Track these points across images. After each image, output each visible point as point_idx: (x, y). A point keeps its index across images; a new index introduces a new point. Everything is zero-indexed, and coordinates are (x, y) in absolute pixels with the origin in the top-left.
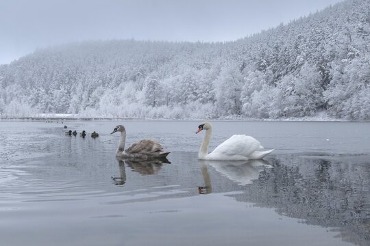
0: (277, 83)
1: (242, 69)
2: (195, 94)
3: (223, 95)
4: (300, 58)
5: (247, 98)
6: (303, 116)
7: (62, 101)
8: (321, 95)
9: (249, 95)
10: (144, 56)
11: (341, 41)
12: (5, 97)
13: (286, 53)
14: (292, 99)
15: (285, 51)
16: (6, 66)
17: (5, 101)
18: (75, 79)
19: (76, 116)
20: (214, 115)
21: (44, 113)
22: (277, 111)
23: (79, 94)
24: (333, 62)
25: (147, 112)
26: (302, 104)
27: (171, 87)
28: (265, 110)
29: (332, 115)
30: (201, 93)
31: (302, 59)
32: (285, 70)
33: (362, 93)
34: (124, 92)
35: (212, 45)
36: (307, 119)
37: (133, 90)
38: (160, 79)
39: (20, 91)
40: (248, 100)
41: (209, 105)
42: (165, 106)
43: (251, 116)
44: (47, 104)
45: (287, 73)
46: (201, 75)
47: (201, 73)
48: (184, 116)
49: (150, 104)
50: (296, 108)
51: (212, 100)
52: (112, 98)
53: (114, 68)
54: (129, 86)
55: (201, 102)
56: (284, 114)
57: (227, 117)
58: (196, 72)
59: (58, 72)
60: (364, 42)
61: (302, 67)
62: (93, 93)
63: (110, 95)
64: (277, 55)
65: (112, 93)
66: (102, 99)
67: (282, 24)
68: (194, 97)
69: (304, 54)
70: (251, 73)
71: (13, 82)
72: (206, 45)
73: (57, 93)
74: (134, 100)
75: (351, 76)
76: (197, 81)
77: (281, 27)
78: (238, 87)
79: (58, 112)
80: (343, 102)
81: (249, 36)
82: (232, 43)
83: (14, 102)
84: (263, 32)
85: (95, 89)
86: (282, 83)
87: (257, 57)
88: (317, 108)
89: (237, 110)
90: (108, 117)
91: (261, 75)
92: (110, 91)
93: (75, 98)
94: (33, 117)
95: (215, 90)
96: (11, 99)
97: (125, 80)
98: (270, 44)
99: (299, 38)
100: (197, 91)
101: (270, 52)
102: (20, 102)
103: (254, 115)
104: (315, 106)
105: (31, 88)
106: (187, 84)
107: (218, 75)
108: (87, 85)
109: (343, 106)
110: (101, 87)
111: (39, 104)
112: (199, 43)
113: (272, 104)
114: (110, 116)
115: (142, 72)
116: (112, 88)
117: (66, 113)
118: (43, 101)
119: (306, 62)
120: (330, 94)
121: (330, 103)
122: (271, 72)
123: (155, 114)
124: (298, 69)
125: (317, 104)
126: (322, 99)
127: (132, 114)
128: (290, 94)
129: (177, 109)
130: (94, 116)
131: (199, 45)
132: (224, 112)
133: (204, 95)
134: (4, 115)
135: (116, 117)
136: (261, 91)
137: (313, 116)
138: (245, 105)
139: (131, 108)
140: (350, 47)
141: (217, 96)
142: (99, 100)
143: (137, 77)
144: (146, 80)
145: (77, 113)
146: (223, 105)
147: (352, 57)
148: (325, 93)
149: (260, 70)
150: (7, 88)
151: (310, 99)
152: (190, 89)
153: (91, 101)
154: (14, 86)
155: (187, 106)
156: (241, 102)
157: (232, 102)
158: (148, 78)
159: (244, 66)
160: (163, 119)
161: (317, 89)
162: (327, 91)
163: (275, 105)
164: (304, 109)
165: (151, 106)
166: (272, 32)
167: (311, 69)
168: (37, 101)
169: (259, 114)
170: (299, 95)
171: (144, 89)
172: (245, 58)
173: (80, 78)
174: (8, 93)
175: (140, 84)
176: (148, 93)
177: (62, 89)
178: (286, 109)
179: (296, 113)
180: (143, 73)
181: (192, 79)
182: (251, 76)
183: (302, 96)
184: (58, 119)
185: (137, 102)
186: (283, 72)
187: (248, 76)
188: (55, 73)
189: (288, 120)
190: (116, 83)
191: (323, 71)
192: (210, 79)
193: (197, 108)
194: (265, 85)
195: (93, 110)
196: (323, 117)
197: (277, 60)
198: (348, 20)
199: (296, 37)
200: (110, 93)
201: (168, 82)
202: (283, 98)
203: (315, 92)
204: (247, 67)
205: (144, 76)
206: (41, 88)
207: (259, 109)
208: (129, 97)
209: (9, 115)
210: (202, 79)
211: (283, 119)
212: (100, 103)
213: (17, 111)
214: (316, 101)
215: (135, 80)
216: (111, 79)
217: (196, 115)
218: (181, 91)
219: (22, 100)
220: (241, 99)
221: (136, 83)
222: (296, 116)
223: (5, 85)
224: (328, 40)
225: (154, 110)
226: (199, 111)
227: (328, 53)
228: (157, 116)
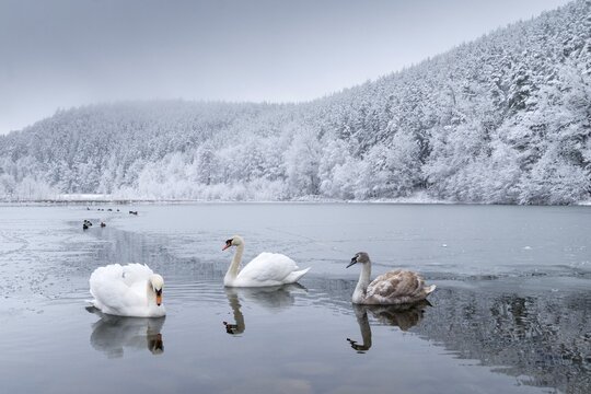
0: (364, 155)
1: (319, 137)
2: (261, 168)
3: (296, 170)
4: (392, 124)
5: (326, 173)
6: (398, 197)
7: (90, 177)
8: (420, 170)
9: (329, 170)
10: (195, 120)
11: (443, 103)
12: (16, 173)
13: (375, 117)
14: (383, 175)
15: (374, 114)
16: (16, 133)
17: (16, 178)
18: (107, 150)
19: (108, 197)
20: (286, 195)
21: (67, 193)
22: (364, 191)
23: (112, 169)
24: (433, 129)
25: (200, 192)
26: (396, 182)
27: (229, 159)
28: (349, 188)
29: (433, 196)
30: (269, 167)
31: (395, 125)
32: (374, 139)
33: (470, 168)
35: (281, 107)
36: (403, 200)
37: (182, 164)
38: (216, 149)
39: (35, 165)
40: (328, 177)
41: (278, 183)
42: (223, 183)
43: (332, 197)
44: (71, 182)
45: (376, 142)
46: (268, 144)
47: (269, 142)
48: (247, 196)
49: (203, 182)
50: (389, 186)
51: (283, 176)
52: (155, 174)
53: (157, 136)
54: (176, 158)
55: (268, 178)
56: (373, 194)
57: (302, 198)
58: (263, 140)
59: (84, 140)
60: (471, 104)
61: (396, 135)
62: (131, 168)
63: (152, 171)
64: (364, 120)
66: (142, 175)
67: (369, 82)
68: (260, 172)
69: (398, 119)
70: (331, 143)
71: (26, 153)
72: (274, 106)
73: (83, 167)
74: (183, 177)
75: (457, 147)
76: (263, 152)
77: (368, 85)
78: (314, 160)
79: (85, 192)
80: (447, 180)
81: (328, 95)
82: (307, 103)
83: (28, 180)
84: (346, 90)
85: (133, 162)
86: (371, 155)
87: (339, 123)
88: (414, 186)
89: (315, 189)
90: (150, 199)
91: (344, 144)
92: (151, 164)
93: (106, 174)
94: (53, 199)
95: (287, 163)
96: (24, 176)
97: (171, 151)
98: (355, 105)
99: (391, 98)
100: (264, 165)
101: (355, 116)
102: (36, 179)
103: (336, 195)
104: (412, 184)
105: (49, 162)
106: (251, 156)
107: (290, 144)
108: (123, 157)
109: (447, 184)
110: (140, 159)
111: (61, 182)
112: (265, 103)
113: (358, 182)
114: (152, 198)
115: (193, 140)
116: (155, 161)
117: (95, 193)
118: (65, 177)
119: (400, 129)
120: (430, 169)
121: (430, 180)
122: (356, 141)
123: (210, 194)
124: (390, 137)
125: (414, 182)
126: (420, 176)
127: (180, 194)
128: (381, 169)
129: (238, 188)
130: (131, 197)
131: (266, 107)
132: (298, 191)
133: (272, 170)
134: (15, 197)
135: (160, 199)
136: (344, 166)
137: (410, 196)
138: (324, 183)
139: (179, 186)
140: (454, 110)
141: (289, 172)
142: (137, 176)
143: (186, 146)
144: (198, 151)
145: (109, 193)
146: (296, 182)
147: (457, 123)
148: (424, 168)
149: (343, 138)
150: (19, 161)
151: (406, 176)
152: (254, 162)
153: (127, 177)
154: (28, 159)
155: (251, 184)
156: (319, 179)
157: (308, 179)
158: (200, 148)
159: (322, 134)
160: (219, 201)
161: (414, 163)
162: (426, 166)
163: (363, 182)
164: (399, 188)
165: (204, 184)
166: (355, 91)
167: (406, 138)
168: (58, 179)
169: (342, 194)
170: (392, 170)
171: (196, 162)
172: (323, 123)
173: (113, 148)
174: (19, 168)
175: (191, 156)
176: (202, 167)
177: (90, 162)
178: (375, 188)
179: (389, 193)
180: (194, 142)
181: (257, 149)
182: (332, 146)
183: (396, 172)
184: (85, 201)
185: (186, 179)
186: (371, 141)
187: (327, 146)
188: (81, 142)
189: (378, 201)
190: (160, 154)
191: (422, 140)
192: (279, 149)
193: (264, 186)
194: (350, 157)
195: (130, 189)
196: (422, 198)
197: (364, 127)
198: (451, 77)
199: (387, 97)
200: (152, 168)
201: (227, 154)
202: (372, 174)
203: (411, 166)
204: (326, 135)
205: (195, 146)
206: (63, 161)
207: (342, 188)
208: (176, 172)
209: (21, 197)
210: (269, 150)
211: (373, 201)
212: (139, 180)
213: (32, 191)
214: (413, 177)
215: (183, 151)
216: (153, 150)
217: (261, 195)
218: (243, 165)
219: (38, 177)
220: (319, 175)
221: (185, 154)
222: (389, 197)
223: (15, 157)
224: (426, 102)
225: (208, 190)
226: (267, 190)
227: (427, 117)
228: (213, 197)
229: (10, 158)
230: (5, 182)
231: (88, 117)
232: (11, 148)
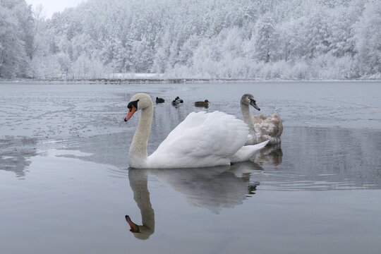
2: (326, 43)
3: (367, 44)
7: (143, 55)
12: (71, 52)
16: (71, 10)
17: (71, 57)
18: (161, 26)
19: (161, 76)
20: (354, 73)
21: (121, 72)
23: (165, 46)
25: (258, 70)
27: (291, 33)
30: (335, 42)
34: (227, 43)
37: (239, 40)
38: (277, 22)
39: (90, 43)
41: (346, 60)
42: (283, 61)
44: (124, 61)
46: (335, 15)
47: (336, 13)
48: (310, 74)
49: (261, 59)
51: (351, 51)
52: (210, 51)
53: (212, 9)
54: (232, 34)
55: (334, 54)
57: (373, 76)
58: (328, 11)
59: (138, 16)
62: (185, 45)
63: (207, 47)
65: (210, 44)
66: (197, 52)
68: (325, 47)
71: (80, 31)
73: (136, 44)
74: (240, 54)
76: (329, 24)
79: (138, 71)
83: (82, 58)
85: (187, 38)
90: (204, 78)
92: (207, 41)
93: (160, 52)
94: (107, 78)
95: (355, 36)
96: (79, 55)
97: (228, 26)
100: (329, 40)
102: (90, 58)
105: (103, 40)
106: (315, 29)
107: (361, 15)
108: (177, 34)
110: (195, 36)
111: (114, 61)
114: (207, 76)
115: (251, 13)
116: (210, 38)
117: (149, 72)
118: (119, 55)
123: (269, 73)
127: (237, 73)
129: (301, 65)
130: (185, 76)
132: (368, 69)
133: (339, 45)
134: (70, 76)
135: (215, 77)
139: (236, 64)
141: (359, 46)
142: (192, 54)
143: (245, 21)
144: (257, 25)
145: (163, 72)
146: (366, 59)
150: (74, 40)
152: (318, 36)
153: (182, 55)
154: (82, 37)
155: (315, 60)
158: (259, 21)
160: (277, 79)
165: (263, 61)
168: (111, 57)
171: (254, 38)
173: (167, 24)
174: (74, 47)
175: (249, 31)
176: (260, 43)
177: (144, 39)
180: (252, 15)
181: (322, 21)
184: (138, 80)
185: (244, 56)
188: (134, 18)
190: (215, 29)
192: (348, 21)
193: (329, 64)
195: (184, 67)
200: (207, 44)
201: (286, 28)
205: (254, 20)
206: (116, 39)
208: (233, 48)
209: (76, 76)
210: (336, 22)
212: (194, 58)
213: (86, 70)
215: (240, 25)
216: (208, 25)
217: (326, 73)
218: (306, 39)
219: (93, 56)
221: (243, 30)
223: (70, 35)
225: (267, 67)
226: (332, 68)
228: (272, 75)
229: (65, 36)
230: (60, 61)
232: (66, 25)
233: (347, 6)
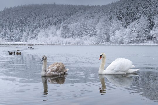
1: (110, 19)
3: (101, 32)
5: (113, 34)
6: (141, 43)
7: (18, 35)
8: (149, 32)
9: (114, 32)
10: (60, 12)
14: (135, 34)
15: (132, 10)
18: (25, 24)
19: (25, 43)
20: (96, 42)
21: (9, 41)
22: (128, 41)
23: (27, 32)
24: (155, 16)
25: (62, 41)
26: (140, 37)
27: (74, 28)
28: (121, 40)
29: (154, 43)
30: (90, 31)
31: (140, 14)
32: (131, 20)
35: (95, 7)
36: (142, 44)
37: (55, 30)
38: (69, 24)
40: (113, 35)
41: (93, 37)
42: (72, 38)
43: (115, 43)
44: (11, 37)
45: (132, 21)
47: (90, 21)
48: (81, 43)
49: (63, 37)
50: (137, 39)
53: (45, 18)
54: (53, 28)
55: (89, 36)
56: (131, 42)
57: (103, 44)
58: (87, 20)
59: (16, 20)
61: (140, 18)
62: (35, 31)
63: (43, 32)
64: (128, 12)
66: (39, 34)
68: (86, 33)
69: (141, 12)
70: (115, 21)
72: (92, 7)
73: (15, 31)
76: (87, 25)
78: (108, 28)
79: (16, 41)
81: (114, 2)
82: (105, 6)
85: (35, 29)
86: (130, 26)
87: (118, 13)
88: (147, 39)
89: (108, 40)
90: (42, 44)
91: (120, 22)
93: (25, 34)
94: (3, 44)
95: (97, 29)
97: (51, 25)
98: (124, 7)
99: (139, 4)
100: (88, 30)
101: (124, 11)
103: (116, 42)
104: (146, 38)
105: (2, 29)
106: (83, 27)
107: (98, 22)
108: (31, 27)
110: (38, 28)
111: (6, 37)
113: (125, 37)
114: (43, 43)
115: (59, 20)
116: (44, 29)
117: (21, 41)
118: (8, 35)
119: (142, 16)
120: (154, 32)
121: (154, 36)
122: (124, 21)
123: (66, 42)
124: (138, 19)
125: (147, 37)
126: (150, 34)
127: (54, 42)
128: (134, 32)
129: (78, 39)
130: (34, 43)
131: (88, 7)
132: (101, 41)
133: (91, 32)
135: (46, 44)
136: (120, 31)
137: (145, 43)
138: (112, 37)
139: (54, 39)
141: (98, 33)
143: (57, 23)
144: (62, 25)
145: (26, 41)
146: (101, 37)
148: (151, 31)
149: (119, 20)
151: (144, 34)
152: (84, 29)
153: (33, 35)
155: (83, 38)
156: (110, 36)
157: (105, 36)
158: (62, 23)
159: (111, 18)
160: (70, 45)
161: (147, 29)
162: (152, 31)
163: (127, 37)
164: (141, 39)
167: (144, 19)
168: (5, 36)
169: (119, 42)
170: (139, 32)
171: (61, 29)
172: (111, 13)
173: (27, 24)
175: (59, 27)
176: (63, 31)
177: (18, 29)
178: (132, 40)
179: (137, 42)
181: (85, 24)
182: (115, 23)
183: (140, 33)
184: (16, 45)
185: (57, 36)
186: (130, 21)
187: (113, 23)
188: (14, 21)
189: (133, 45)
190: (46, 26)
191: (150, 20)
193: (88, 39)
194: (122, 27)
195: (34, 40)
196: (150, 43)
197: (128, 15)
199: (137, 3)
201: (73, 26)
202: (131, 34)
203: (146, 31)
204: (112, 18)
205: (60, 23)
206: (7, 29)
207: (119, 40)
208: (53, 33)
210: (90, 24)
211: (131, 44)
212: (38, 36)
214: (147, 35)
216: (43, 24)
217: (87, 42)
218: (79, 30)
220: (110, 34)
221: (56, 26)
222: (137, 43)
224: (152, 5)
225: (66, 40)
227: (152, 11)
228: (67, 43)
231: (17, 11)
233: (94, 19)
